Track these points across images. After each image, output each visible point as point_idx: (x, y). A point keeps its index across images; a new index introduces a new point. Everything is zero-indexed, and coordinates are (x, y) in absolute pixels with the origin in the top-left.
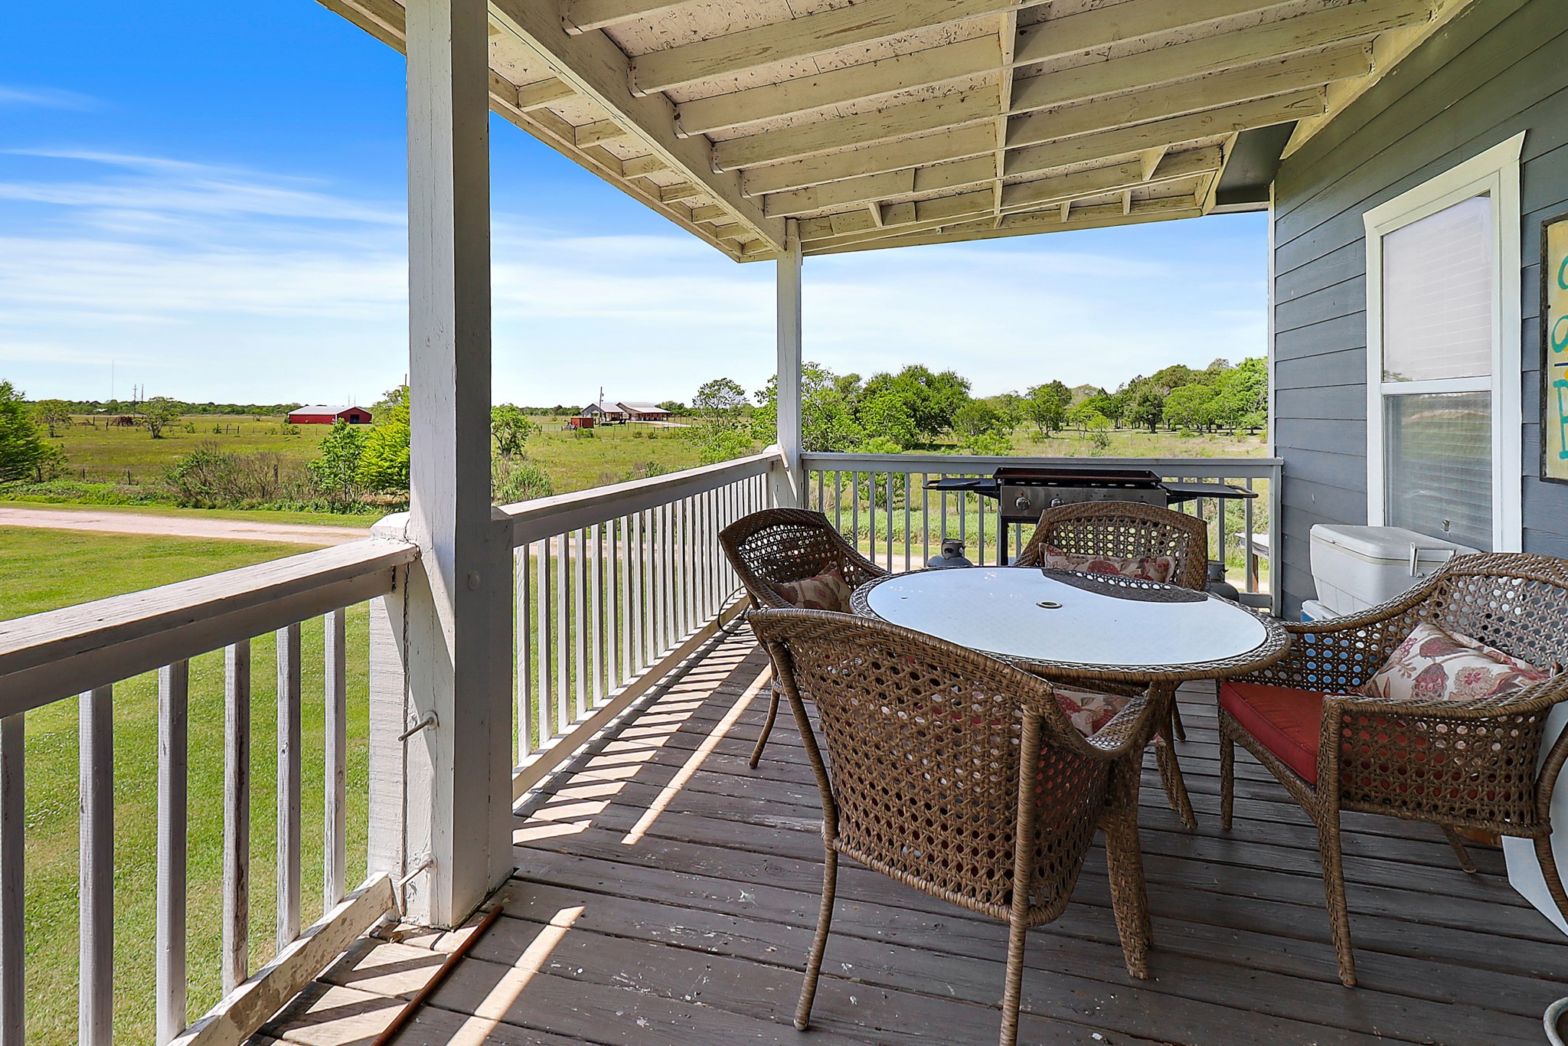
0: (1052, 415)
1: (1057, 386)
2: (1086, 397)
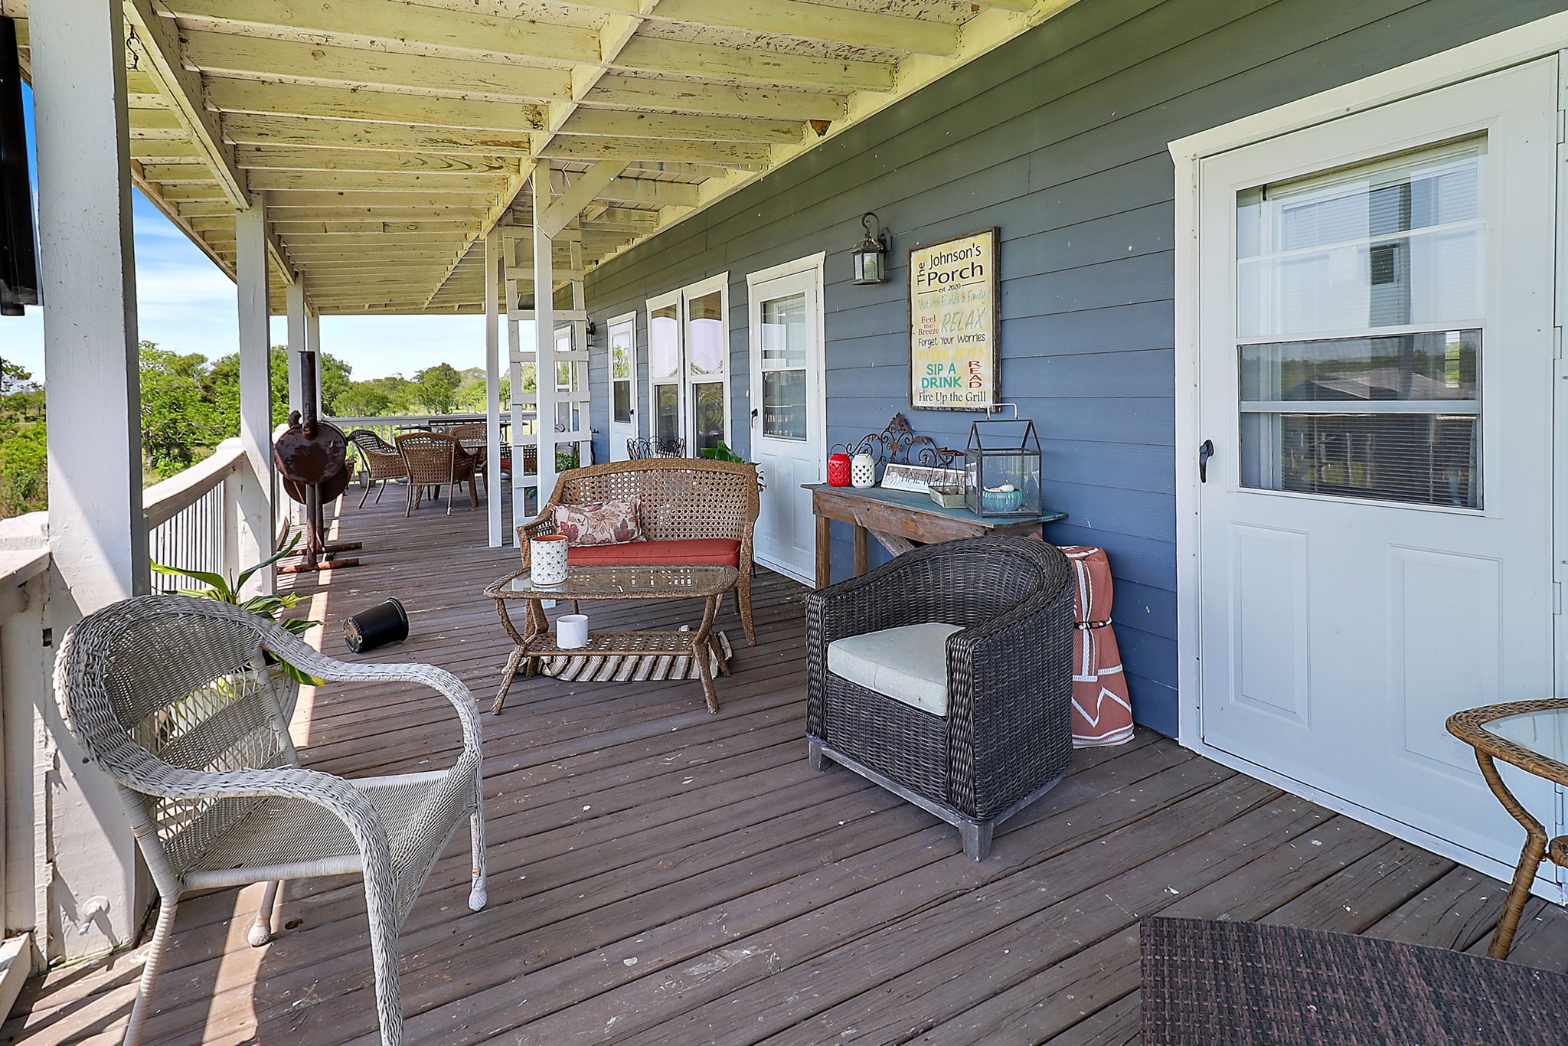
0: (441, 398)
1: (446, 369)
2: (476, 381)
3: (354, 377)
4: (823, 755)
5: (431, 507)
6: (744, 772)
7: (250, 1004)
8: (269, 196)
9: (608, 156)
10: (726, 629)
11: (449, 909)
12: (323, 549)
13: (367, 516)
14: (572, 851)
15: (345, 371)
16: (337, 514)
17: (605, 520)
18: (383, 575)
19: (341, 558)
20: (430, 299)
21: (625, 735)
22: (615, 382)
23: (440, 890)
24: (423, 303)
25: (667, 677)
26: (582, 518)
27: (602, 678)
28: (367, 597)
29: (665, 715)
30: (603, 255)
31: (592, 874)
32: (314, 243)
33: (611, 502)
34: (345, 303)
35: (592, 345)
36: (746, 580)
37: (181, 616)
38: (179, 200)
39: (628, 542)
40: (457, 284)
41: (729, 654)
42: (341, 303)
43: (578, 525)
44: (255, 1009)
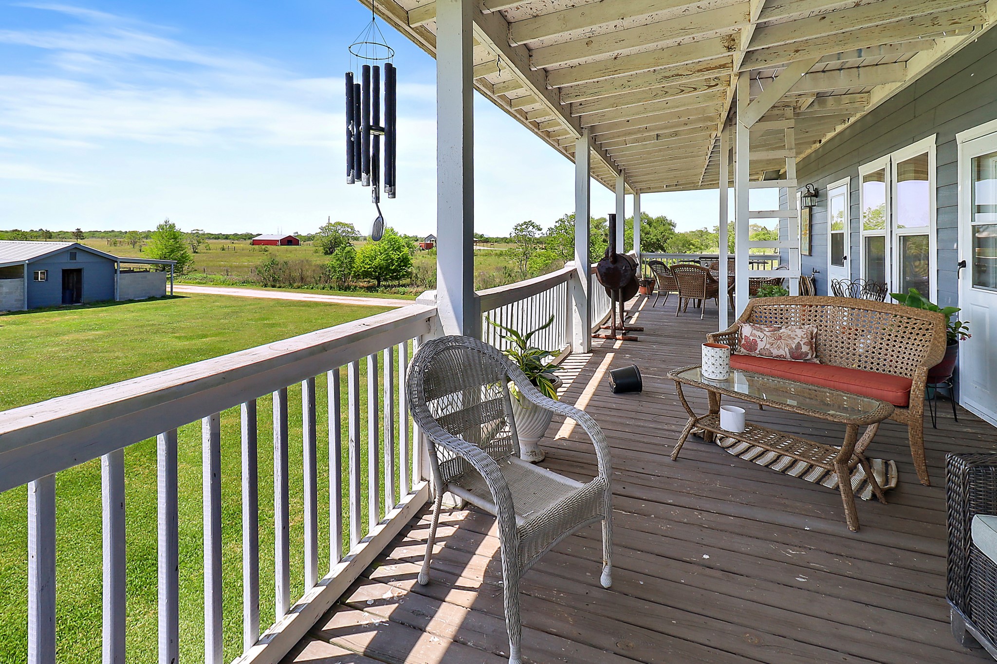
3: (677, 230)
4: (966, 630)
5: (694, 312)
6: (864, 599)
7: (484, 569)
8: (592, 129)
9: (799, 57)
10: (899, 459)
11: (591, 576)
12: (623, 328)
13: (655, 313)
14: (682, 583)
15: (672, 226)
16: (640, 309)
17: (782, 341)
18: (647, 350)
19: (631, 335)
20: (701, 179)
21: (760, 514)
22: (832, 234)
23: (592, 561)
24: (699, 182)
25: (818, 482)
26: (762, 335)
27: (761, 462)
28: (633, 361)
29: (803, 513)
30: (825, 135)
31: (689, 610)
32: (623, 152)
33: (790, 327)
34: (652, 185)
35: (815, 206)
36: (917, 420)
37: (470, 349)
38: (558, 138)
39: (802, 361)
40: (714, 169)
41: (893, 484)
42: (650, 185)
43: (758, 340)
44: (485, 573)
